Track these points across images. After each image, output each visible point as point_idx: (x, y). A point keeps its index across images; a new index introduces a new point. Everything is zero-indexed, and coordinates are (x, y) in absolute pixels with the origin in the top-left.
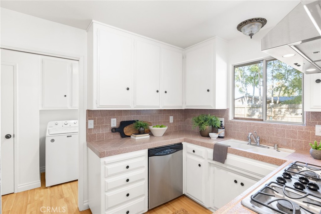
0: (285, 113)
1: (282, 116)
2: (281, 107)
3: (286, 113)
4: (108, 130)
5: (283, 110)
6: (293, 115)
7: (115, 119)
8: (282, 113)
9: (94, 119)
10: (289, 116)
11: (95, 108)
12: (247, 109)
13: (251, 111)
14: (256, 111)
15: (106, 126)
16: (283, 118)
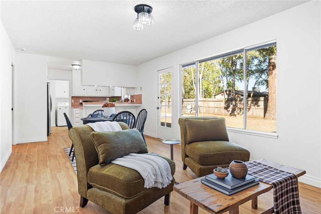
0: (250, 105)
1: (249, 107)
2: (248, 100)
3: (252, 105)
4: (79, 104)
5: (249, 102)
6: (256, 106)
7: (81, 100)
8: (249, 105)
9: (74, 100)
10: (254, 107)
11: (73, 96)
12: (224, 102)
13: (227, 104)
14: (230, 104)
15: (78, 102)
16: (250, 110)
